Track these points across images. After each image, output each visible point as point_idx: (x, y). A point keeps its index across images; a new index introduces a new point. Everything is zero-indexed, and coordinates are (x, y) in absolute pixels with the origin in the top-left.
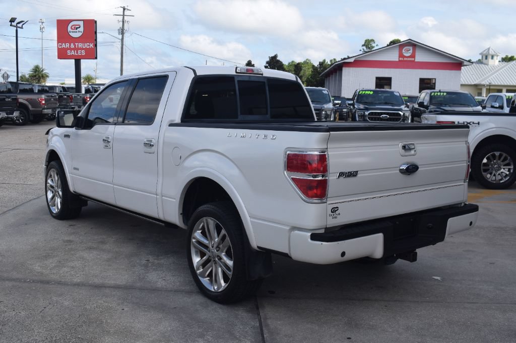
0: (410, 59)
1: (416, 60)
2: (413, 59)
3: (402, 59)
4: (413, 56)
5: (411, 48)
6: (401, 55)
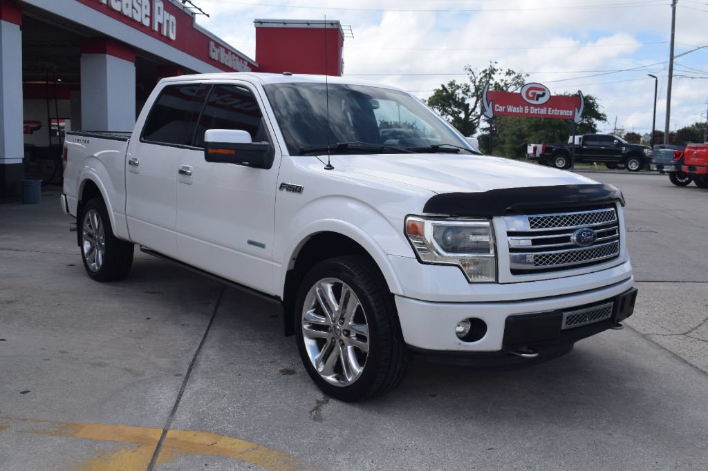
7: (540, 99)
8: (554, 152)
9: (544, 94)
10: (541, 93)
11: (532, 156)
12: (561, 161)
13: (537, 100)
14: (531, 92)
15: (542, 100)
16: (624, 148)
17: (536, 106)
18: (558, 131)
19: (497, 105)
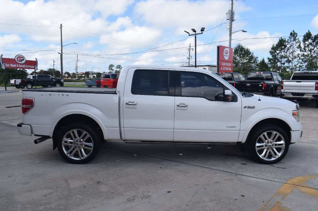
7: (22, 61)
8: (26, 82)
9: (23, 60)
10: (22, 59)
11: (14, 84)
12: (29, 86)
13: (21, 62)
14: (19, 58)
15: (23, 62)
16: (54, 80)
17: (21, 64)
18: (11, 73)
19: (6, 64)
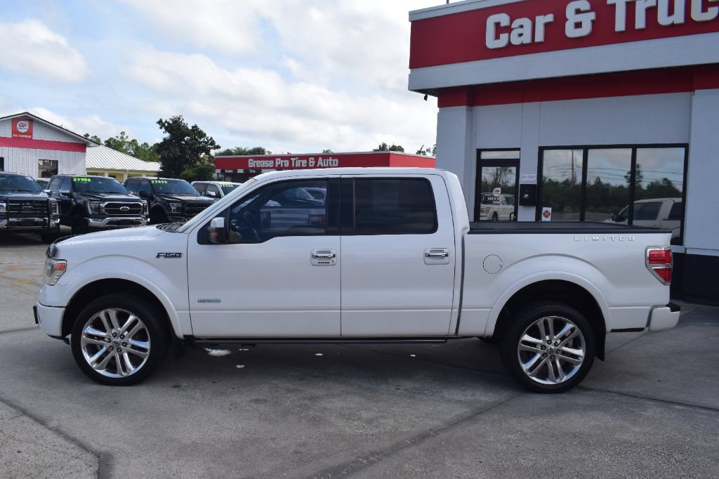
0: (26, 136)
1: (34, 138)
2: (30, 137)
3: (16, 136)
4: (30, 132)
5: (27, 123)
6: (15, 131)
